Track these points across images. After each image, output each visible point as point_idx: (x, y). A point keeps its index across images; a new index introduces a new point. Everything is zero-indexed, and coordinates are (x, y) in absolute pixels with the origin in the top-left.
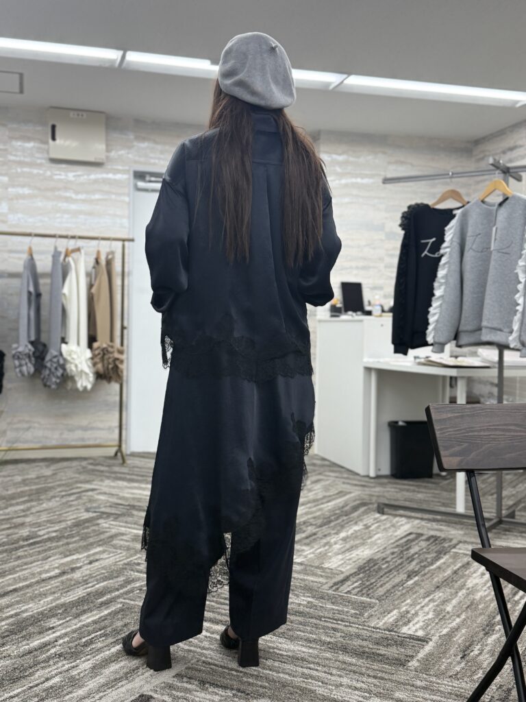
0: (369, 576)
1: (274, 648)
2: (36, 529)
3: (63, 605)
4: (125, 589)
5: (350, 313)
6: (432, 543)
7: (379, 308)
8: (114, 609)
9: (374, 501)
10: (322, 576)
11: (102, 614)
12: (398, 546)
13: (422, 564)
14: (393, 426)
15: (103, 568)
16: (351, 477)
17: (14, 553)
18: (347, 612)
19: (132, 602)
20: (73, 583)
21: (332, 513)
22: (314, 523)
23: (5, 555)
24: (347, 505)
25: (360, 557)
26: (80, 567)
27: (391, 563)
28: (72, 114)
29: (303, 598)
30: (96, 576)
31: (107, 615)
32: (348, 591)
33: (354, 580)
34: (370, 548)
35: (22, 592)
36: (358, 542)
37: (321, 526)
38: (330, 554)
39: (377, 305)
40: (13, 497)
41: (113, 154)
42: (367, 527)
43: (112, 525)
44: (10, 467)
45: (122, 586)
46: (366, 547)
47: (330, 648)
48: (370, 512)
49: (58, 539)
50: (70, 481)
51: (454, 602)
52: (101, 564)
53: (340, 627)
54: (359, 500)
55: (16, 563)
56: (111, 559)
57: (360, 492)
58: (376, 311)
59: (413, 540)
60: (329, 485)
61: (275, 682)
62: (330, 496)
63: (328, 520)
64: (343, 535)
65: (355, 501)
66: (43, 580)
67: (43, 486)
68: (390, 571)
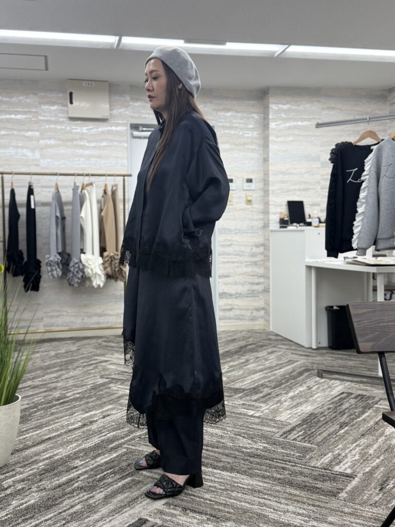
0: (310, 427)
1: (238, 483)
2: (65, 392)
3: (84, 450)
4: (129, 438)
5: (295, 224)
6: (359, 401)
7: (317, 220)
8: (120, 452)
9: (315, 368)
10: (274, 427)
11: (112, 457)
12: (333, 403)
13: (351, 417)
14: (329, 309)
15: (113, 421)
16: (298, 348)
17: (49, 410)
18: (294, 455)
19: (134, 448)
20: (91, 433)
21: (283, 378)
22: (269, 385)
23: (42, 412)
24: (294, 371)
25: (303, 412)
26: (97, 421)
27: (327, 416)
28: (84, 83)
29: (260, 444)
30: (108, 428)
31: (115, 458)
32: (294, 439)
33: (299, 429)
34: (312, 405)
35: (54, 440)
36: (302, 400)
37: (274, 388)
38: (281, 410)
39: (315, 218)
40: (48, 367)
41: (115, 112)
42: (309, 388)
43: (119, 388)
44: (47, 344)
45: (127, 435)
46: (308, 404)
47: (279, 483)
48: (312, 377)
49: (80, 399)
50: (90, 354)
51: (375, 446)
52: (111, 419)
53: (287, 466)
54: (303, 367)
55: (51, 418)
56: (119, 414)
57: (305, 361)
58: (315, 222)
59: (344, 398)
60: (281, 355)
61: (239, 509)
62: (282, 364)
63: (280, 382)
64: (291, 394)
65: (301, 367)
66: (70, 431)
67: (70, 358)
68: (327, 422)
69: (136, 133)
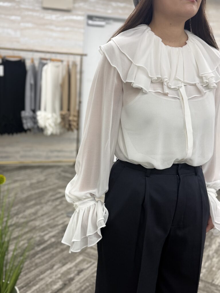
69: (90, 22)
